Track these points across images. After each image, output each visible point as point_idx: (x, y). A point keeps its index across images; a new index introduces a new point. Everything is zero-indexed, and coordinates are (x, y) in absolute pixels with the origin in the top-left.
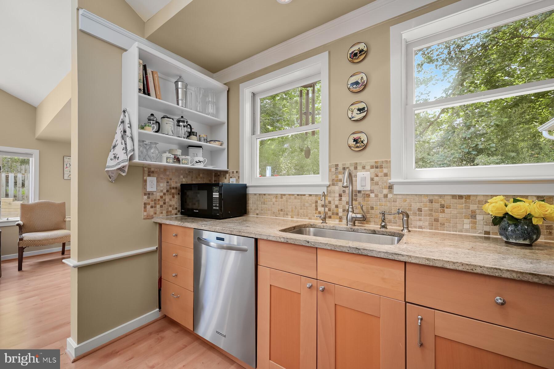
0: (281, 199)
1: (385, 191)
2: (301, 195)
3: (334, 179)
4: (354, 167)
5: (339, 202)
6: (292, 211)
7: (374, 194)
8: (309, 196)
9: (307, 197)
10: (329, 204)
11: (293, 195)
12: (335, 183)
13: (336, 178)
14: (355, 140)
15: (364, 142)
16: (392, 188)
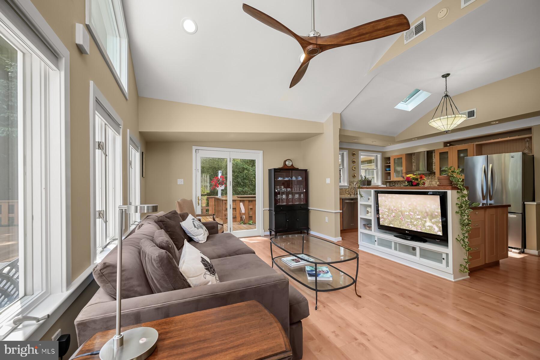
12: (350, 185)
14: (354, 175)
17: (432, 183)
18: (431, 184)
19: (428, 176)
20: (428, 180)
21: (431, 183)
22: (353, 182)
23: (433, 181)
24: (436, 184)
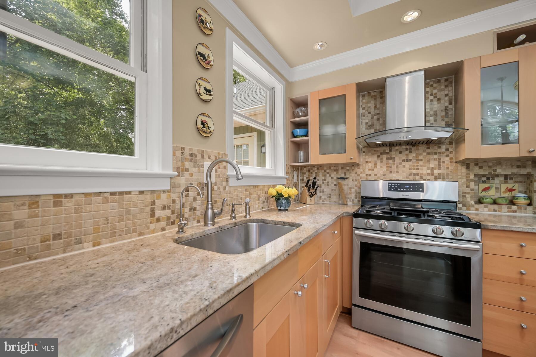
0: (54, 207)
1: (224, 183)
2: (121, 193)
3: (179, 168)
4: (202, 155)
5: (186, 199)
6: (96, 230)
7: (217, 187)
8: (139, 194)
9: (134, 197)
10: (172, 203)
11: (98, 194)
12: (181, 172)
13: (181, 166)
14: (203, 123)
15: (210, 129)
16: (228, 181)
17: (420, 172)
18: (414, 174)
19: (407, 152)
20: (407, 164)
21: (414, 172)
22: (199, 156)
23: (422, 166)
24: (432, 174)
